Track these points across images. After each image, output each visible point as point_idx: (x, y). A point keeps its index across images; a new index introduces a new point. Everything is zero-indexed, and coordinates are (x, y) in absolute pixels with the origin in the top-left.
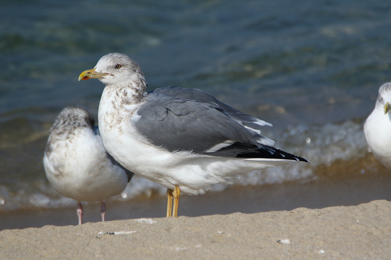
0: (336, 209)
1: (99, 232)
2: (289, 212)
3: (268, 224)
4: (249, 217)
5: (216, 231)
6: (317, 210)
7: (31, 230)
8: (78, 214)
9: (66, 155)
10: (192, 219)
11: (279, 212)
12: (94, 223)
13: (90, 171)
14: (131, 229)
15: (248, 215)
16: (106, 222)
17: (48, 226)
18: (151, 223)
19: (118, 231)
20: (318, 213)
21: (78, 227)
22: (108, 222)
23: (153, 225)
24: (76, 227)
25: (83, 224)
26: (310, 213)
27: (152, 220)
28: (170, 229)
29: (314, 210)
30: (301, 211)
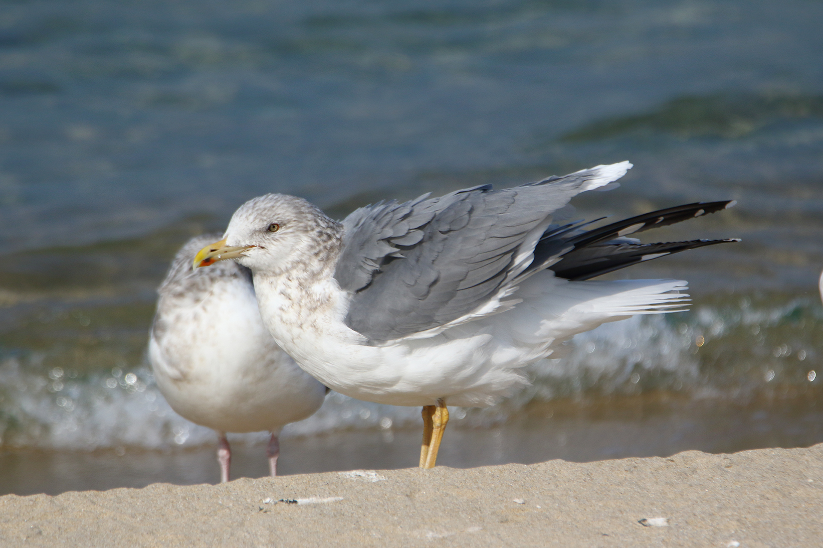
0: (765, 455)
1: (265, 497)
2: (664, 459)
3: (620, 484)
4: (580, 469)
5: (511, 498)
6: (723, 455)
7: (123, 492)
8: (220, 460)
9: (194, 337)
10: (459, 472)
11: (643, 459)
12: (255, 480)
13: (246, 371)
14: (332, 492)
15: (579, 464)
16: (280, 477)
17: (158, 484)
18: (374, 481)
19: (305, 497)
20: (726, 462)
21: (220, 487)
22: (285, 477)
23: (377, 484)
24: (217, 486)
25: (231, 482)
26: (710, 461)
27: (376, 475)
28: (413, 494)
29: (718, 456)
30: (691, 457)
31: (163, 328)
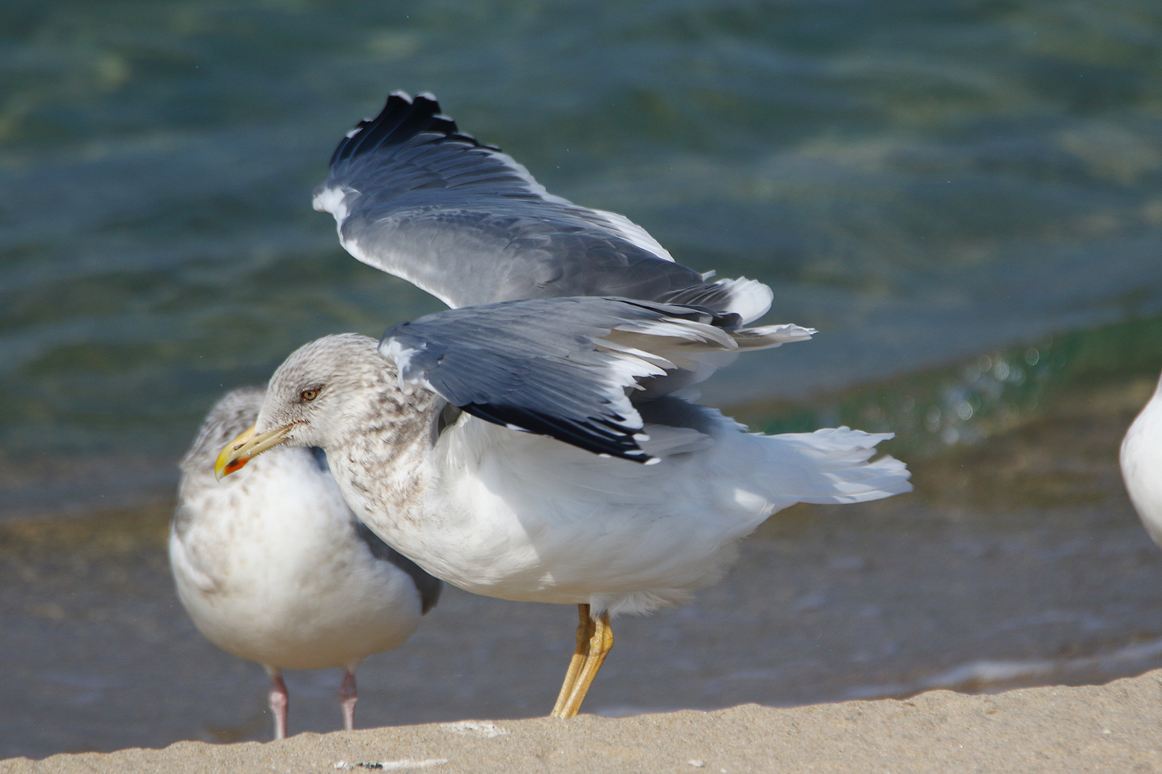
0: (1043, 695)
1: (337, 760)
2: (900, 702)
3: (839, 738)
4: (781, 717)
5: (684, 759)
6: (983, 696)
7: (136, 754)
8: (273, 707)
9: (231, 530)
10: (612, 722)
11: (871, 703)
12: (323, 736)
13: (305, 577)
14: (431, 752)
15: (780, 711)
16: (358, 731)
17: (185, 743)
18: (491, 735)
19: (393, 759)
20: (987, 705)
21: (273, 745)
22: (365, 731)
23: (496, 740)
24: (268, 745)
26: (965, 705)
27: (493, 727)
28: (546, 754)
29: (977, 699)
30: (938, 700)
31: (188, 518)
